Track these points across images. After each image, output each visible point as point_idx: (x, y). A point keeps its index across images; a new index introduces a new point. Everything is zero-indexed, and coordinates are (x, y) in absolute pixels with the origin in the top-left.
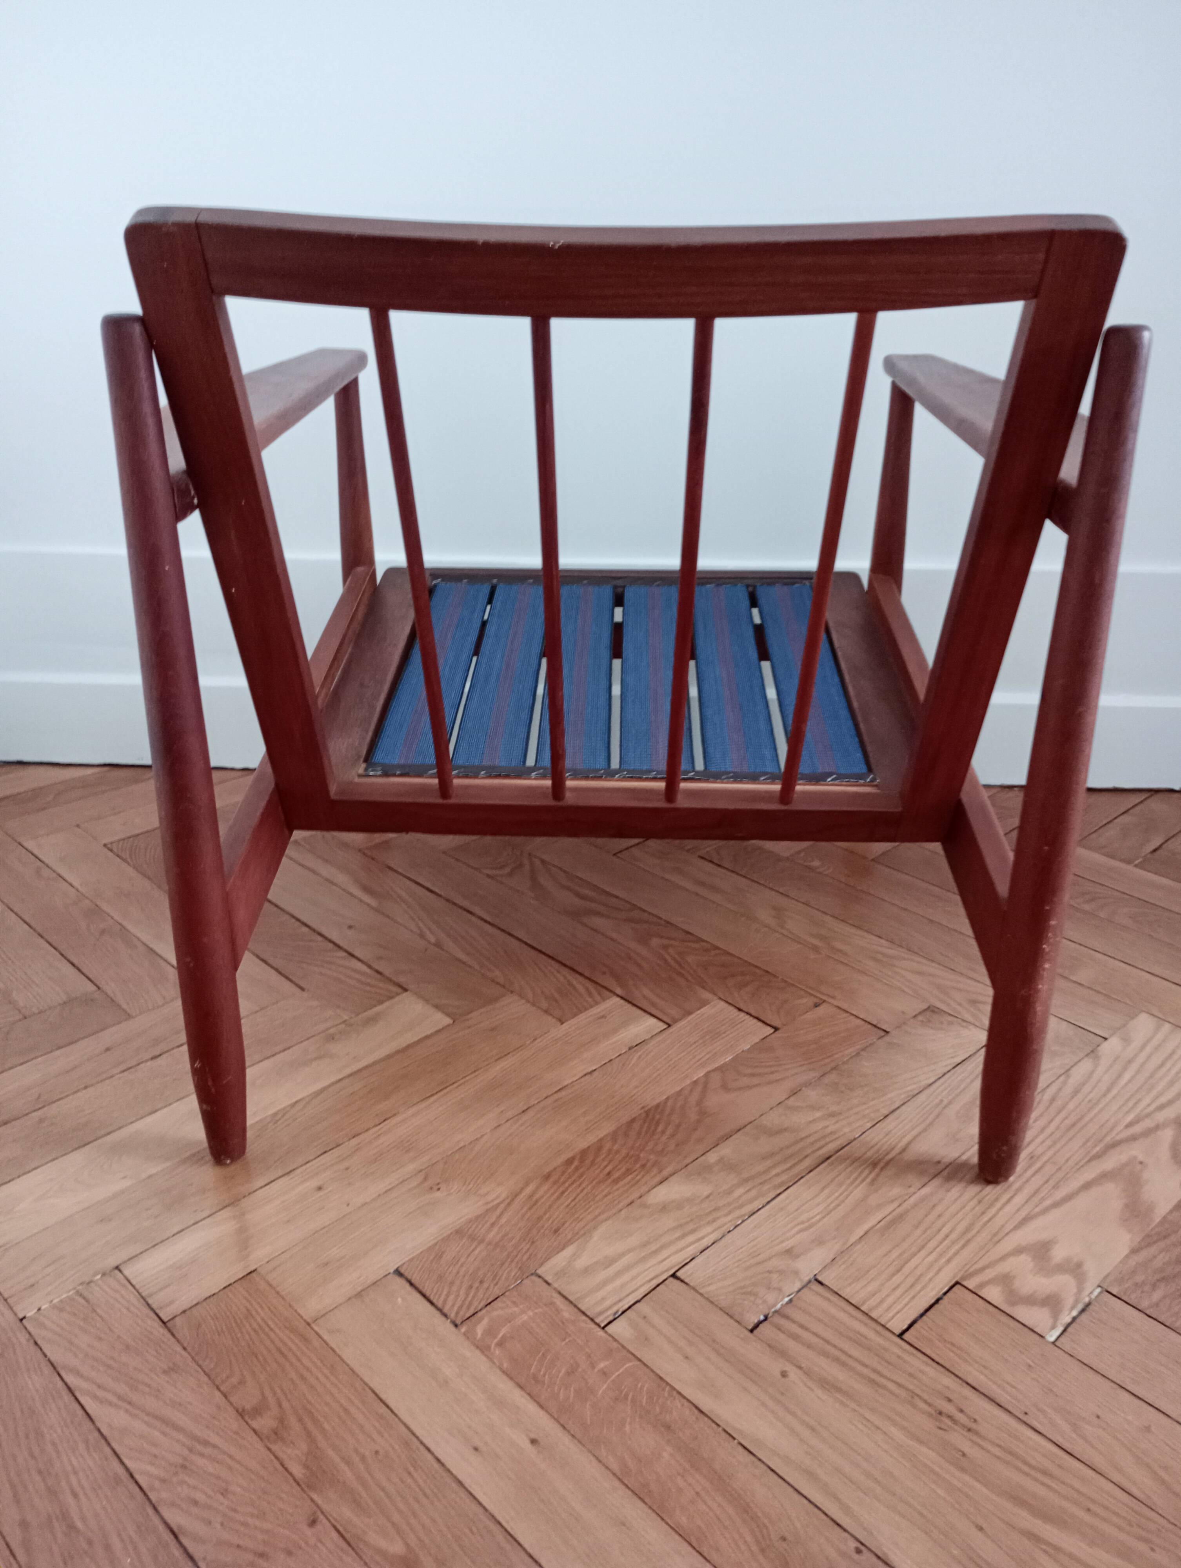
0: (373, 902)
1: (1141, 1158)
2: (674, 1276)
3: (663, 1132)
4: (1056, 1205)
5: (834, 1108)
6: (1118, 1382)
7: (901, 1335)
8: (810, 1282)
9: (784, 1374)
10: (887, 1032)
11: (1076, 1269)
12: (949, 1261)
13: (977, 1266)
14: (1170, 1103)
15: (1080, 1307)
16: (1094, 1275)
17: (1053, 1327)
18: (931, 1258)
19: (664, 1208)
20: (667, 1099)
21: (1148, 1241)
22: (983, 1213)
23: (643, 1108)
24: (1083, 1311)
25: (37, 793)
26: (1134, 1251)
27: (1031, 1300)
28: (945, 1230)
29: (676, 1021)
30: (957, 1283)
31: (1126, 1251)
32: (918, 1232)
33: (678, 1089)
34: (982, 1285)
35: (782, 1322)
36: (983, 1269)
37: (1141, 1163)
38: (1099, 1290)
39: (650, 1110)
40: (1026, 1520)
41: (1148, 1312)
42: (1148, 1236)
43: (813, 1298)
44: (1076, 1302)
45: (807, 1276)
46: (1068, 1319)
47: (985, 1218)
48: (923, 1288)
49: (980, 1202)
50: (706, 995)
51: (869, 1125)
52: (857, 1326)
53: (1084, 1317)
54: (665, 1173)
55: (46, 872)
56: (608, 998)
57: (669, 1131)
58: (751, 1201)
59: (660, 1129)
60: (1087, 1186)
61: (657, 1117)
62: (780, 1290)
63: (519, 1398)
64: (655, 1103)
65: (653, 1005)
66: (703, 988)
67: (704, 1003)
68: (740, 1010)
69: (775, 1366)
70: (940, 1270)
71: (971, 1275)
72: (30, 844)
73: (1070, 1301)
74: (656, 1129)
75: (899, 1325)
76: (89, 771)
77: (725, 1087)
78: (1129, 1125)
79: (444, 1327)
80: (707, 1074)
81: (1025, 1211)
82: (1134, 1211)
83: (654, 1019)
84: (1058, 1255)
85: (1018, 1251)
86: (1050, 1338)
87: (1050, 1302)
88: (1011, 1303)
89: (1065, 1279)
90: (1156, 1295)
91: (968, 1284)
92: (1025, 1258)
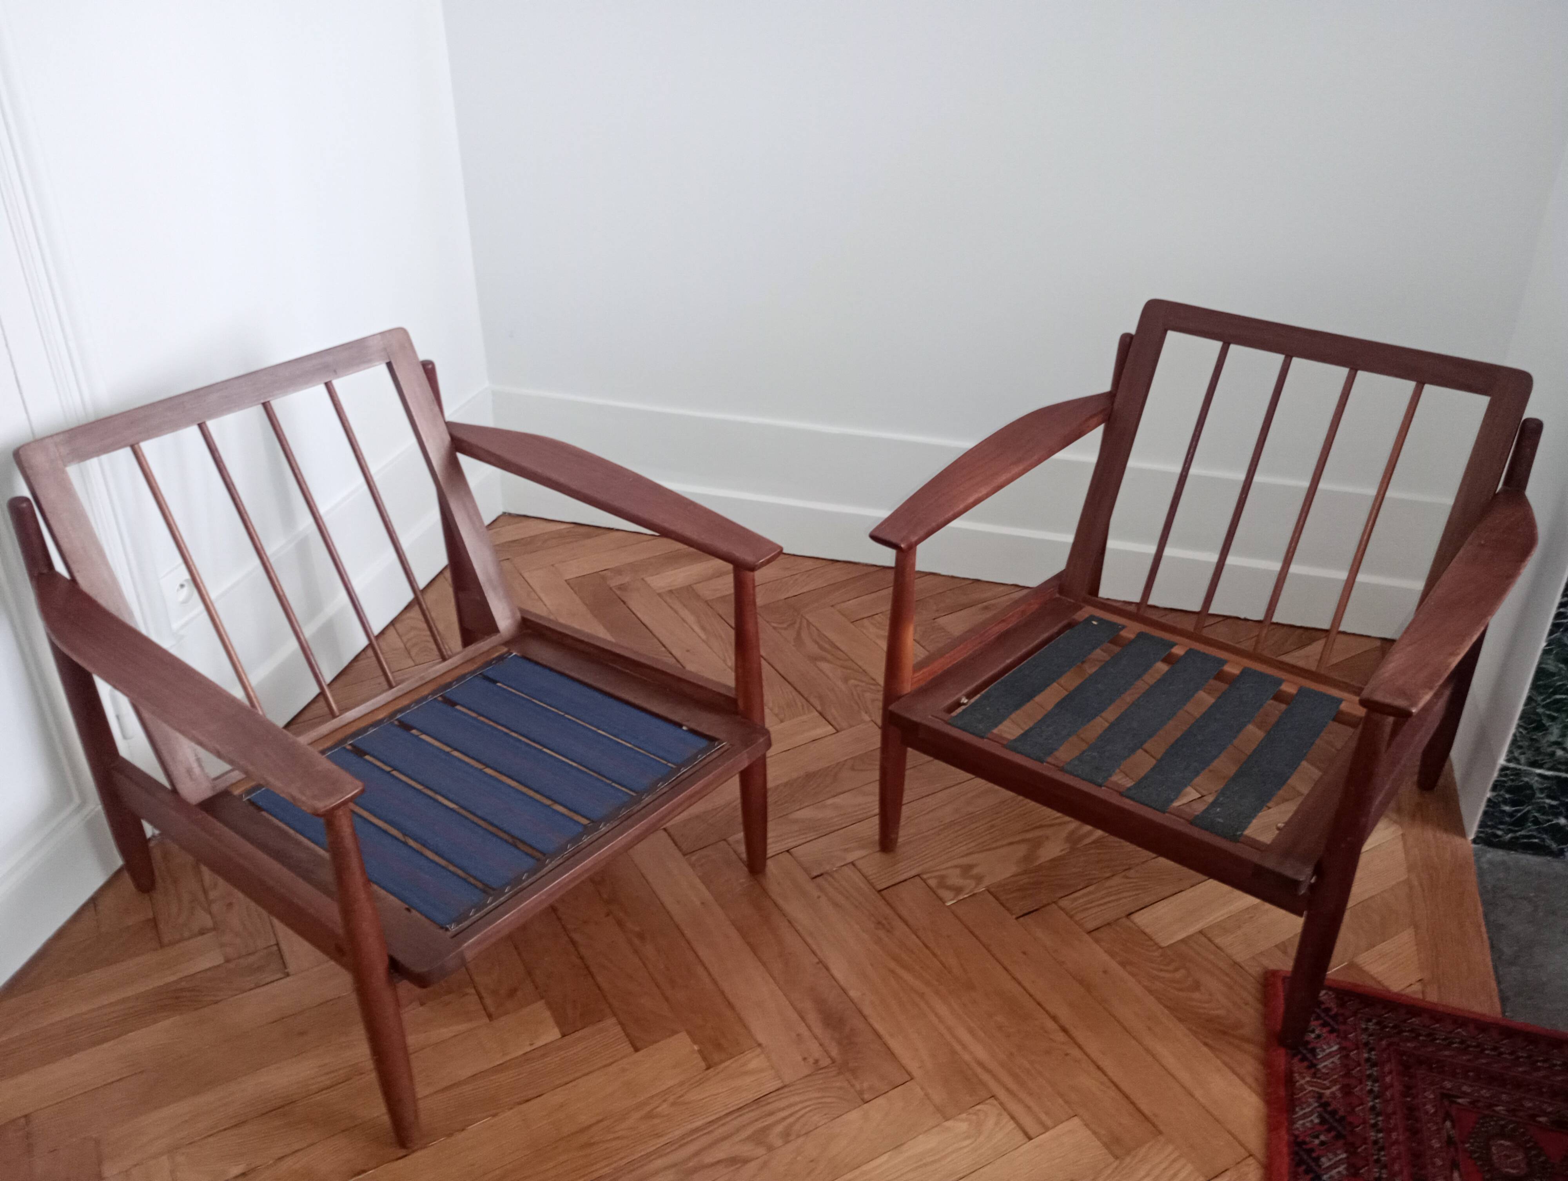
0: (704, 636)
2: (788, 851)
3: (811, 786)
4: (988, 850)
6: (967, 925)
7: (880, 891)
8: (849, 864)
9: (819, 897)
11: (979, 879)
12: (920, 865)
13: (932, 869)
15: (971, 894)
16: (987, 882)
17: (952, 900)
18: (912, 863)
19: (796, 821)
20: (820, 770)
21: (1025, 872)
23: (806, 772)
24: (971, 896)
25: (532, 539)
26: (1014, 876)
27: (949, 888)
29: (842, 730)
30: (918, 875)
31: (1009, 875)
33: (829, 765)
34: (929, 878)
35: (830, 879)
36: (935, 871)
37: (1048, 837)
38: (985, 889)
39: (809, 774)
40: (893, 965)
41: (1001, 902)
42: (1026, 870)
43: (848, 871)
44: (970, 892)
45: (849, 861)
46: (961, 897)
47: (950, 850)
48: (901, 874)
50: (866, 717)
52: (862, 886)
53: (970, 898)
55: (533, 594)
56: (812, 712)
57: (814, 786)
59: (812, 783)
60: (1011, 844)
61: (811, 778)
62: (833, 864)
63: (702, 888)
64: (815, 770)
65: (835, 719)
66: (866, 713)
69: (816, 893)
70: (913, 868)
71: (926, 873)
72: (526, 575)
73: (967, 891)
75: (879, 887)
76: (563, 526)
77: (853, 769)
79: (678, 855)
80: (846, 761)
81: (971, 850)
82: (1028, 858)
83: (831, 727)
84: (975, 871)
85: (956, 867)
86: (949, 904)
87: (958, 890)
88: (938, 887)
89: (972, 882)
90: (1011, 895)
91: (923, 877)
92: (958, 870)
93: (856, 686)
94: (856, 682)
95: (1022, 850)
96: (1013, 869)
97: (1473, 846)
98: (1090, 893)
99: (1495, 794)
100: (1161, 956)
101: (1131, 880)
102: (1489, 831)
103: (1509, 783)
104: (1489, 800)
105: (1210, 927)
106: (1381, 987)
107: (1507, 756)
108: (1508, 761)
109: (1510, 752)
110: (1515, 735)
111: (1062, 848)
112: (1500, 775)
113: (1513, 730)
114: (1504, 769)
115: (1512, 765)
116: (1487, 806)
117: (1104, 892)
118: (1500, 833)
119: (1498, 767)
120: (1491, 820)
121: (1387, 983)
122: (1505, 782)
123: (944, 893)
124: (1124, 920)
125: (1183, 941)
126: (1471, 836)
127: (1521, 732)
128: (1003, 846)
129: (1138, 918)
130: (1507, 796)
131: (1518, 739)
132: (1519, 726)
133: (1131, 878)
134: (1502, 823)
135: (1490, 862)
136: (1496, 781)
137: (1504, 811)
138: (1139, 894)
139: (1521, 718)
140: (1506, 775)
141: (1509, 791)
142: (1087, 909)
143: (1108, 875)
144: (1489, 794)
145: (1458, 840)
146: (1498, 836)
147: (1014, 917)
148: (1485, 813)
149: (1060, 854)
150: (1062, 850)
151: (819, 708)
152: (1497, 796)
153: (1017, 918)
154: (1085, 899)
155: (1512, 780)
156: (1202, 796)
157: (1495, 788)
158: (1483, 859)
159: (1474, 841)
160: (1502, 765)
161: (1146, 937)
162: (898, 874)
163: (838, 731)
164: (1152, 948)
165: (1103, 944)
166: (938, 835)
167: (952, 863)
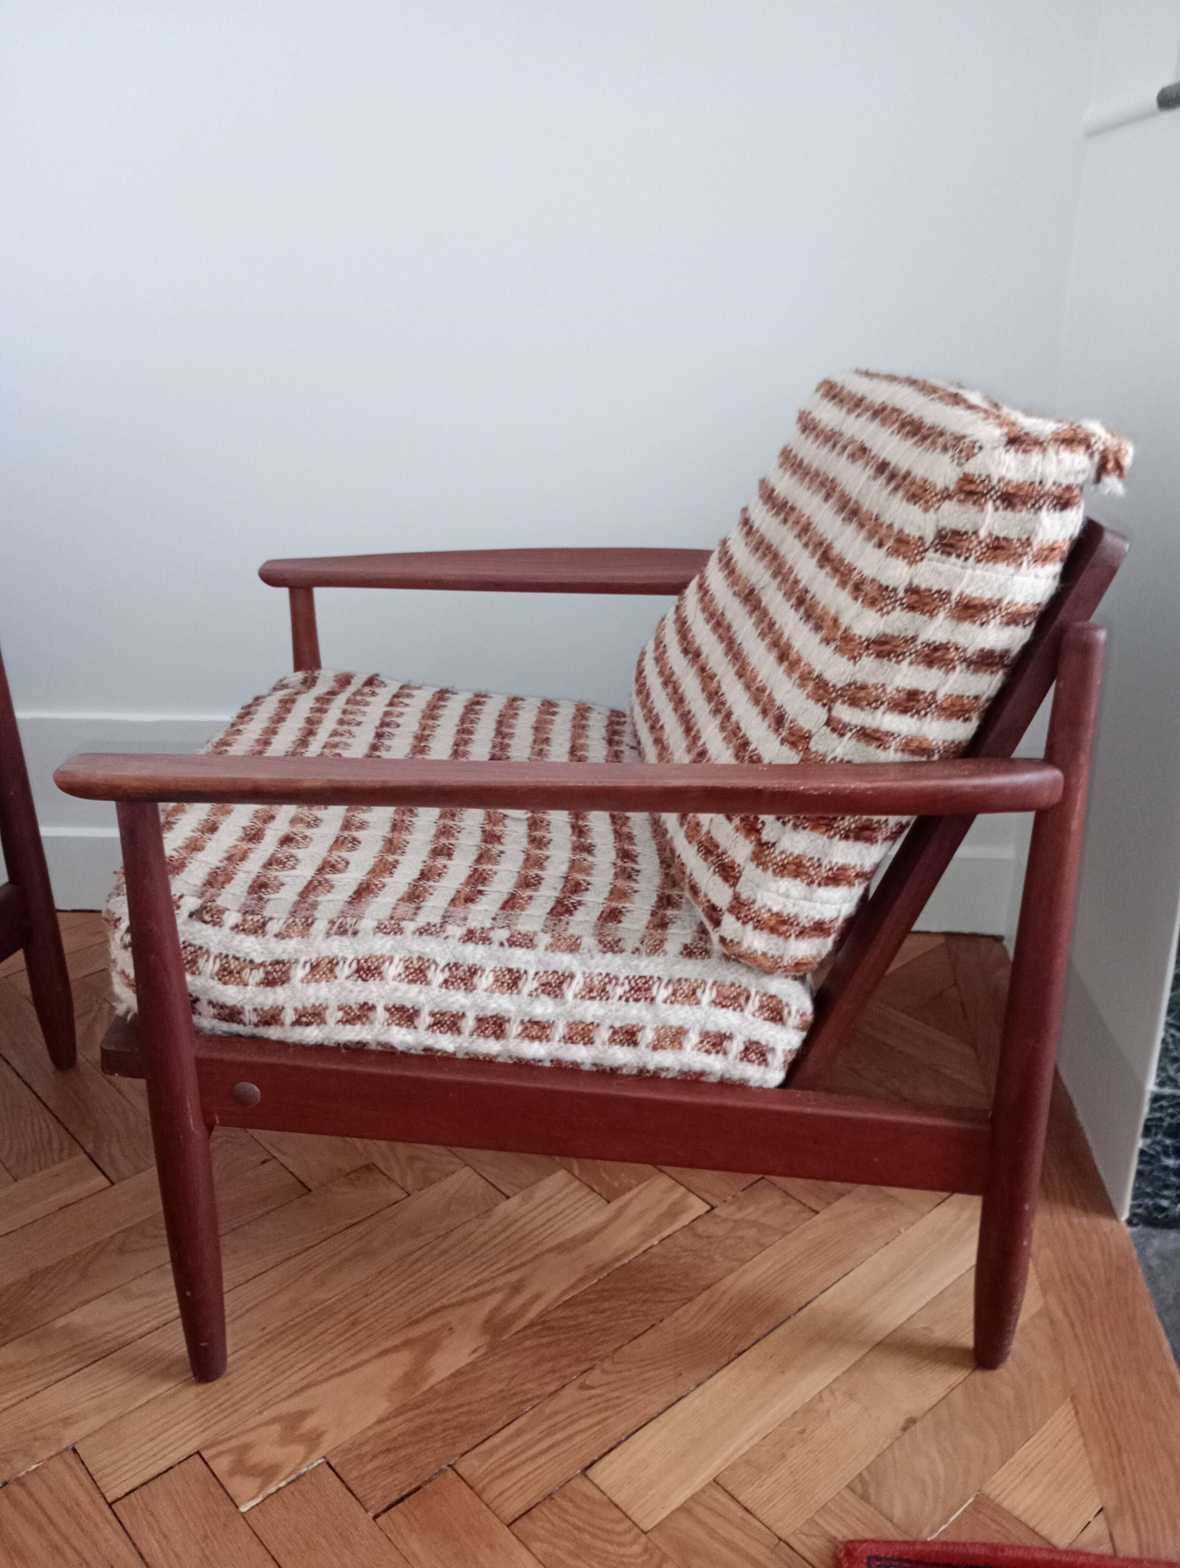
1: (453, 1325)
3: (35, 1295)
4: (340, 1374)
6: (273, 1553)
7: (112, 1504)
8: (66, 1449)
10: (310, 1190)
11: (313, 1440)
12: (206, 1430)
13: (227, 1435)
14: (523, 1264)
15: (294, 1477)
16: (326, 1446)
18: (190, 1427)
20: (59, 1262)
21: (400, 1411)
22: (268, 1382)
23: (32, 1271)
24: (293, 1481)
26: (380, 1421)
27: (252, 1470)
29: (122, 1180)
30: (196, 1453)
31: (371, 1422)
34: (219, 1455)
35: (16, 1489)
36: (231, 1438)
37: (450, 1329)
38: (322, 1460)
39: (37, 1273)
41: (349, 1485)
42: (404, 1405)
43: (59, 1466)
44: (291, 1474)
45: (67, 1443)
46: (272, 1489)
47: (268, 1386)
48: (163, 1457)
49: (273, 1371)
52: (79, 1493)
54: (8, 1338)
56: (75, 1156)
57: (40, 1295)
58: (64, 1369)
59: (32, 1293)
60: (383, 1353)
61: (38, 1281)
62: (33, 1457)
64: (45, 1266)
70: (190, 1439)
71: (215, 1445)
73: (287, 1472)
74: (29, 1293)
75: (117, 1494)
77: (120, 1251)
78: (466, 1290)
80: (113, 1236)
81: (310, 1379)
82: (410, 1379)
83: (102, 1178)
84: (309, 1424)
85: (274, 1420)
86: (243, 1509)
87: (269, 1472)
88: (232, 1472)
89: (300, 1449)
90: (369, 1467)
91: (205, 1454)
92: (276, 1428)
95: (401, 1362)
96: (382, 1407)
97: (1129, 1230)
98: (519, 1433)
99: (1149, 1141)
100: (646, 1550)
101: (593, 1392)
102: (1149, 1202)
103: (1168, 1120)
104: (1142, 1152)
105: (732, 1467)
106: (1036, 1543)
107: (1158, 1076)
108: (1161, 1084)
109: (1161, 1069)
110: (1164, 1041)
111: (474, 1346)
112: (1152, 1110)
113: (1160, 1034)
114: (1156, 1098)
115: (1167, 1091)
116: (1141, 1162)
117: (545, 1425)
118: (1165, 1203)
119: (1147, 1097)
120: (1151, 1184)
121: (1045, 1529)
122: (1161, 1119)
123: (239, 1486)
124: (578, 1481)
125: (684, 1509)
126: (1125, 1215)
127: (1172, 1036)
128: (367, 1361)
129: (602, 1474)
130: (1168, 1142)
131: (1171, 1046)
132: (1169, 1025)
133: (593, 1388)
134: (1167, 1187)
135: (1161, 1256)
136: (1148, 1120)
137: (1166, 1168)
138: (606, 1419)
139: (1170, 1011)
140: (1161, 1108)
141: (1169, 1134)
142: (512, 1469)
143: (552, 1388)
144: (1140, 1143)
145: (1105, 1224)
146: (1163, 1209)
147: (371, 1515)
148: (1139, 1173)
149: (470, 1360)
150: (474, 1352)
152: (1153, 1143)
153: (376, 1517)
154: (509, 1448)
155: (1172, 1116)
156: (713, 1208)
157: (1147, 1131)
158: (1150, 1252)
159: (1130, 1222)
160: (1152, 1092)
161: (616, 1514)
162: (159, 1456)
163: (112, 1183)
164: (628, 1538)
165: (535, 1546)
166: (252, 1358)
167: (267, 1415)
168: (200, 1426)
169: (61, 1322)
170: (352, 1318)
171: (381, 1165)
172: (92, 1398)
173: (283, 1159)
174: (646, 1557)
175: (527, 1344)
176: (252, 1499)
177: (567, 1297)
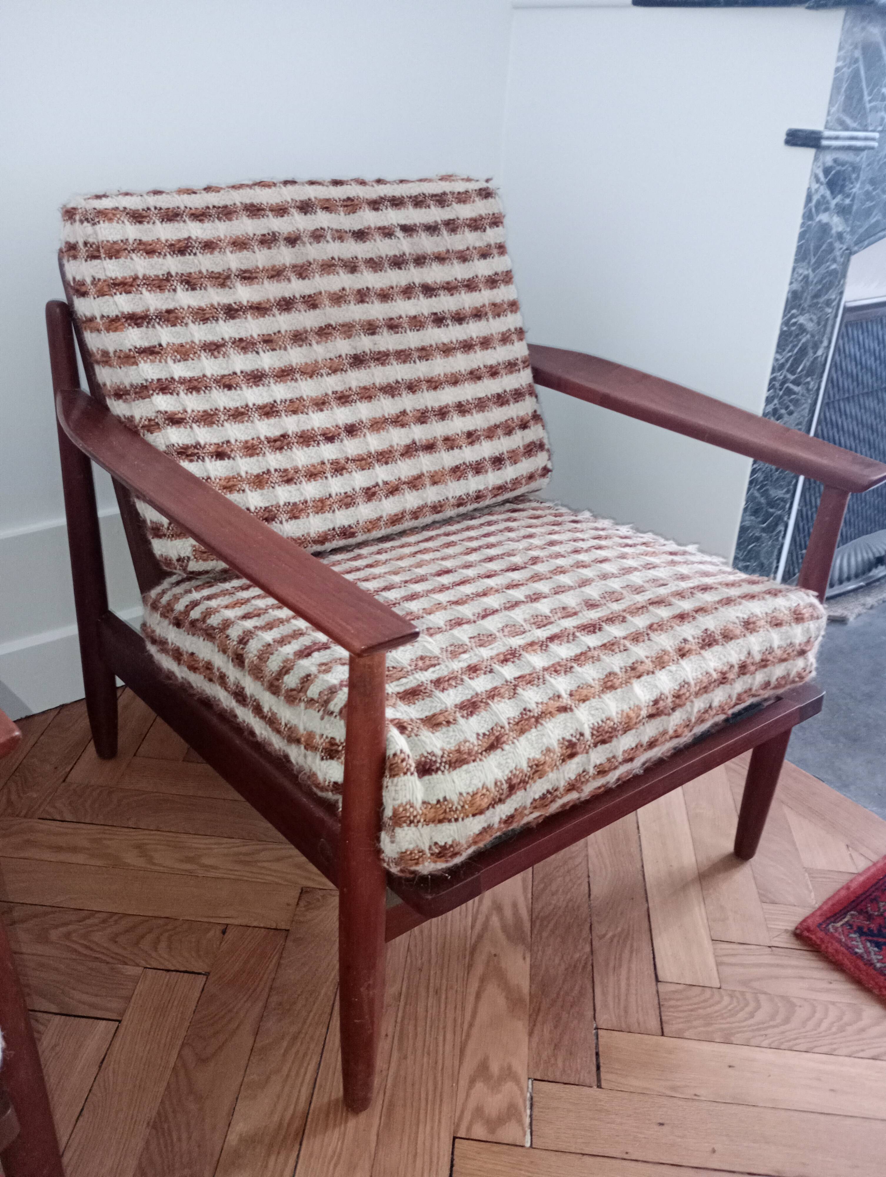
1: (493, 952)
3: (179, 1139)
4: (472, 1026)
5: (294, 1029)
6: (578, 1151)
10: (288, 930)
12: (440, 1122)
13: (458, 1114)
15: (528, 1103)
16: (521, 1070)
18: (428, 1128)
20: (162, 1102)
21: (532, 1020)
22: (436, 1063)
23: (148, 1124)
24: (532, 1105)
26: (531, 1034)
27: (501, 1120)
28: (423, 1095)
29: (123, 1013)
30: (455, 1138)
31: (527, 1039)
32: (409, 1111)
33: (165, 1084)
34: (469, 1129)
36: (462, 1112)
37: (495, 955)
38: (530, 1081)
39: (155, 1122)
41: (564, 1081)
42: (530, 1016)
44: (524, 1100)
46: (527, 1120)
47: (440, 1066)
48: (438, 1158)
49: (429, 1054)
50: (131, 970)
51: (324, 1030)
53: (535, 1110)
56: (49, 1021)
57: (184, 1136)
58: (286, 1164)
59: (175, 1138)
60: (478, 996)
61: (166, 1126)
64: (154, 1113)
65: (92, 1006)
66: (126, 964)
67: (136, 980)
68: (168, 971)
70: (439, 1134)
71: (458, 1126)
73: (520, 1103)
74: (172, 1140)
77: (203, 1061)
78: (473, 927)
80: (179, 1055)
81: (456, 1044)
82: (513, 998)
84: (494, 1068)
85: (472, 1082)
86: (527, 1144)
87: (511, 1113)
88: (492, 1131)
89: (509, 1086)
90: (560, 1064)
91: (462, 1133)
92: (479, 1086)
93: (68, 936)
94: (63, 930)
95: (494, 994)
96: (520, 1027)
100: (731, 997)
101: (608, 936)
105: (710, 928)
111: (522, 955)
117: (610, 971)
123: (507, 1133)
124: (662, 987)
125: (719, 963)
128: (475, 1007)
129: (666, 974)
133: (605, 935)
138: (632, 946)
142: (627, 1006)
143: (588, 949)
147: (593, 1087)
151: (54, 1008)
153: (598, 1086)
154: (611, 1000)
161: (697, 990)
162: (435, 1160)
163: (120, 1021)
164: (717, 997)
165: (687, 1034)
166: (405, 1058)
167: (463, 1083)
168: (433, 1120)
169: (233, 1139)
170: (431, 990)
171: (311, 884)
172: (336, 1166)
173: (236, 922)
174: (735, 1000)
175: (545, 934)
176: (525, 1135)
177: (530, 895)
